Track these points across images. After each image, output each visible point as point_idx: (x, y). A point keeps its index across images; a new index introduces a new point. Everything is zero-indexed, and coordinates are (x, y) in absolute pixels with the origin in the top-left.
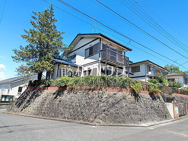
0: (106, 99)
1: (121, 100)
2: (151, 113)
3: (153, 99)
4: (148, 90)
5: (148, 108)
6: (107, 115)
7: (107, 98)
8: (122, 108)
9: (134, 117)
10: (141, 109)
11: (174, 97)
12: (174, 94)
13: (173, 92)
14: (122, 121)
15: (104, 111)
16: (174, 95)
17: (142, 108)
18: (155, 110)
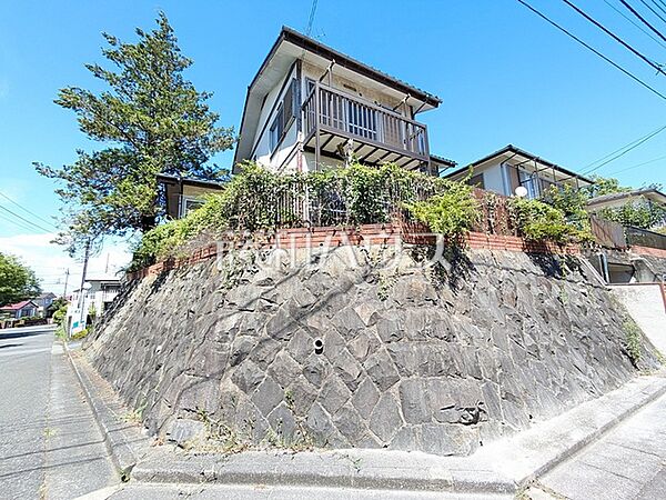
0: (263, 289)
1: (349, 286)
2: (548, 348)
3: (549, 273)
4: (520, 233)
5: (525, 321)
6: (244, 388)
7: (269, 281)
8: (349, 333)
9: (427, 397)
10: (482, 332)
11: (641, 261)
12: (638, 248)
13: (630, 243)
14: (342, 427)
15: (238, 358)
16: (635, 254)
17: (485, 324)
18: (567, 325)
